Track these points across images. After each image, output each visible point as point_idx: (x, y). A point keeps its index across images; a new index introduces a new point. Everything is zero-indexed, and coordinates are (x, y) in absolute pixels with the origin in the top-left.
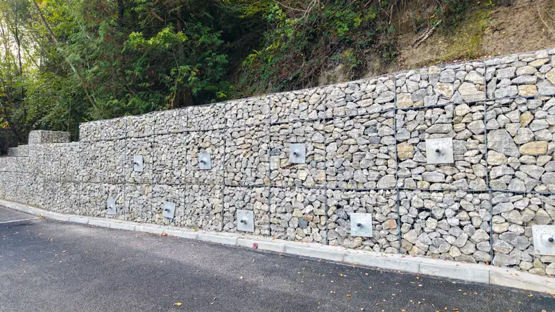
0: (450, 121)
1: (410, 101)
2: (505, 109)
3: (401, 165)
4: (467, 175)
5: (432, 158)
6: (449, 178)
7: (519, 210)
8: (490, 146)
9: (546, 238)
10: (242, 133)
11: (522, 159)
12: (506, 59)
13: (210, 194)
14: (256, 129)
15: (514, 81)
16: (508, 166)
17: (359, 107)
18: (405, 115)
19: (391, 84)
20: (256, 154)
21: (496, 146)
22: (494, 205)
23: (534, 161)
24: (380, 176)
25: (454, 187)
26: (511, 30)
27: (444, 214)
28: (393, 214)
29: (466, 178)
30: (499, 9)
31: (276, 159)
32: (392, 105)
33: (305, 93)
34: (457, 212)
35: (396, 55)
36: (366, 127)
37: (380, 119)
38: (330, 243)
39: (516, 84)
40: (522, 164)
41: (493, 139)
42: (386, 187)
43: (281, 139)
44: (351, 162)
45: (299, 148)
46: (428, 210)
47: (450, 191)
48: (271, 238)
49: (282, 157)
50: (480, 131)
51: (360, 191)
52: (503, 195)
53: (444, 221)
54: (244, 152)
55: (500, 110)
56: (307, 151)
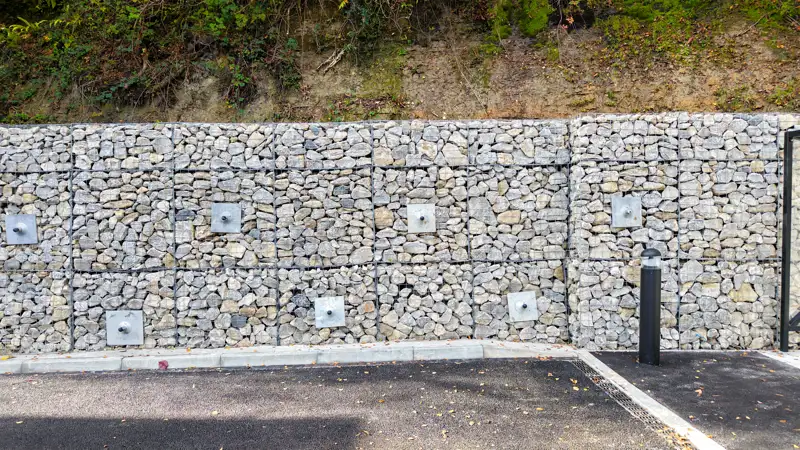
0: (433, 185)
1: (391, 160)
2: (485, 176)
3: (379, 235)
4: (451, 245)
5: (413, 227)
6: (432, 249)
7: (497, 279)
8: (471, 213)
9: (520, 305)
10: (113, 182)
11: (501, 227)
12: (487, 124)
14: (145, 176)
15: (494, 147)
16: (488, 235)
17: (325, 159)
18: (384, 175)
19: (366, 134)
20: (145, 218)
21: (477, 215)
22: (475, 276)
23: (509, 230)
24: (355, 248)
25: (437, 259)
27: (428, 290)
28: (370, 294)
29: (449, 248)
31: (187, 226)
32: (368, 161)
33: (240, 130)
34: (440, 286)
35: (297, 80)
36: (336, 186)
37: (354, 177)
38: (282, 342)
39: (496, 152)
40: (500, 233)
41: (474, 207)
42: (361, 261)
43: (196, 194)
44: (315, 231)
45: (227, 210)
46: (411, 286)
47: (432, 262)
49: (196, 222)
50: (463, 198)
51: (328, 269)
52: (483, 265)
53: (429, 297)
54: (120, 213)
55: (481, 177)
56: (243, 214)
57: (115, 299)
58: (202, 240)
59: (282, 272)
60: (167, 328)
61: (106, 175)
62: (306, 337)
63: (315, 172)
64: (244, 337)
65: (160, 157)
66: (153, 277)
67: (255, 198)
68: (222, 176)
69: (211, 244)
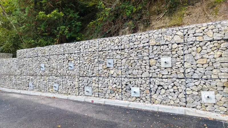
0: (170, 50)
1: (155, 42)
2: (191, 46)
3: (151, 68)
4: (177, 72)
5: (163, 65)
6: (170, 73)
7: (196, 86)
8: (185, 60)
9: (206, 96)
10: (87, 55)
11: (197, 65)
12: (192, 26)
13: (73, 80)
14: (93, 53)
15: (195, 35)
16: (192, 68)
17: (135, 45)
18: (153, 48)
19: (147, 35)
20: (93, 63)
21: (187, 61)
22: (187, 84)
23: (202, 66)
24: (143, 72)
25: (172, 77)
26: (194, 14)
27: (168, 87)
28: (148, 87)
29: (176, 73)
30: (189, 6)
31: (101, 65)
32: (147, 44)
33: (113, 39)
34: (173, 86)
35: (150, 24)
36: (138, 53)
37: (143, 50)
38: (123, 99)
39: (195, 36)
40: (197, 67)
41: (187, 57)
42: (145, 76)
43: (103, 57)
44: (131, 67)
45: (111, 61)
46: (161, 86)
47: (170, 78)
48: (99, 98)
49: (103, 64)
50: (182, 55)
51: (135, 78)
52: (190, 80)
53: (168, 90)
54: (88, 62)
55: (189, 46)
56: (114, 62)
57: (86, 83)
58: (104, 69)
59: (123, 78)
60: (96, 92)
61: (86, 53)
62: (129, 99)
63: (132, 49)
64: (114, 97)
65: (96, 48)
66: (94, 78)
67: (116, 57)
68: (109, 52)
69: (106, 70)
